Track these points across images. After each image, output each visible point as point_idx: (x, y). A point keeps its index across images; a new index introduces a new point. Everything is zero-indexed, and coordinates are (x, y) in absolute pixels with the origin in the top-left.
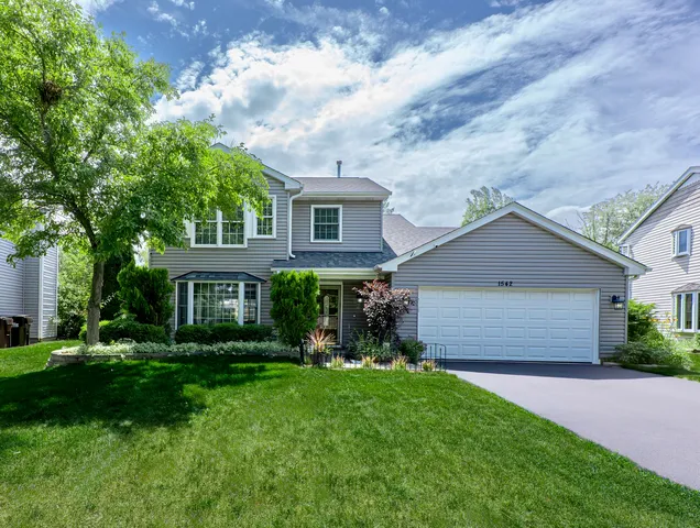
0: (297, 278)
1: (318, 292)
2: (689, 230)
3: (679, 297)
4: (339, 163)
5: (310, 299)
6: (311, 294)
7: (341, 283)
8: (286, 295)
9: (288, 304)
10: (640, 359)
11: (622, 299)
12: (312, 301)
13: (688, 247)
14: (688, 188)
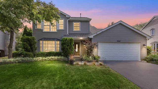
0: (68, 39)
1: (73, 43)
2: (154, 30)
3: (152, 44)
4: (81, 14)
5: (71, 45)
6: (72, 44)
7: (80, 41)
8: (65, 44)
9: (65, 46)
10: (151, 60)
11: (146, 45)
12: (72, 46)
13: (154, 34)
14: (154, 20)
